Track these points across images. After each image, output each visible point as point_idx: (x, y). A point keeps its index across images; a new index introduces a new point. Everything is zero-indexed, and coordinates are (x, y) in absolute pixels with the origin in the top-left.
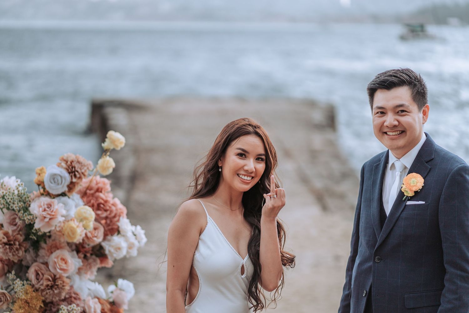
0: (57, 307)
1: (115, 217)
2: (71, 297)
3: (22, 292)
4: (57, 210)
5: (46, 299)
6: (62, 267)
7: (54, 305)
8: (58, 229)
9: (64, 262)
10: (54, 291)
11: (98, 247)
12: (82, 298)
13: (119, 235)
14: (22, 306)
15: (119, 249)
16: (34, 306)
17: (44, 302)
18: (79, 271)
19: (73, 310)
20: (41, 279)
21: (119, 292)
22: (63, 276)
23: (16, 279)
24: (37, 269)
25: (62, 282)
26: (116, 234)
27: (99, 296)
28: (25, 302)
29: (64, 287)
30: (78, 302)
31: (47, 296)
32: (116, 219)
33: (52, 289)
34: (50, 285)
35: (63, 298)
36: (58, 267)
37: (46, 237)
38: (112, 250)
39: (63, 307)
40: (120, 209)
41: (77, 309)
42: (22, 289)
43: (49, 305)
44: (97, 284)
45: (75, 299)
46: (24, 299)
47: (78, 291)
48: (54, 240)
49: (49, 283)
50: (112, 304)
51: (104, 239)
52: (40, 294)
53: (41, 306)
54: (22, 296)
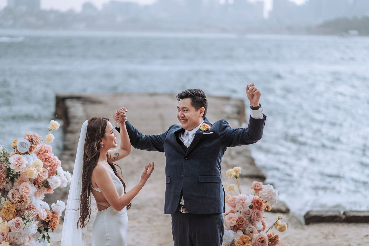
0: (23, 213)
1: (54, 165)
2: (31, 207)
3: (5, 204)
4: (23, 161)
5: (17, 208)
6: (26, 191)
7: (22, 211)
8: (24, 171)
9: (27, 189)
10: (21, 203)
11: (46, 182)
12: (37, 209)
13: (57, 176)
14: (5, 211)
15: (56, 182)
16: (11, 211)
17: (16, 209)
18: (35, 194)
19: (31, 213)
20: (15, 198)
21: (57, 206)
22: (26, 196)
23: (2, 197)
24: (13, 192)
25: (26, 199)
26: (55, 175)
27: (46, 209)
28: (6, 209)
29: (27, 202)
30: (34, 210)
31: (18, 206)
32: (55, 167)
33: (20, 203)
34: (20, 200)
35: (26, 208)
36: (24, 191)
37: (18, 175)
38: (53, 183)
39: (26, 212)
40: (57, 162)
41: (33, 213)
42: (5, 202)
43: (19, 211)
44: (45, 202)
45: (33, 208)
46: (6, 208)
47: (35, 205)
48: (22, 177)
49: (19, 199)
50: (53, 213)
51: (49, 177)
52: (14, 205)
53: (14, 212)
54: (5, 206)
